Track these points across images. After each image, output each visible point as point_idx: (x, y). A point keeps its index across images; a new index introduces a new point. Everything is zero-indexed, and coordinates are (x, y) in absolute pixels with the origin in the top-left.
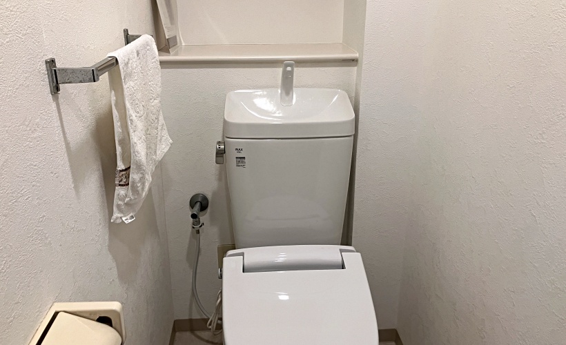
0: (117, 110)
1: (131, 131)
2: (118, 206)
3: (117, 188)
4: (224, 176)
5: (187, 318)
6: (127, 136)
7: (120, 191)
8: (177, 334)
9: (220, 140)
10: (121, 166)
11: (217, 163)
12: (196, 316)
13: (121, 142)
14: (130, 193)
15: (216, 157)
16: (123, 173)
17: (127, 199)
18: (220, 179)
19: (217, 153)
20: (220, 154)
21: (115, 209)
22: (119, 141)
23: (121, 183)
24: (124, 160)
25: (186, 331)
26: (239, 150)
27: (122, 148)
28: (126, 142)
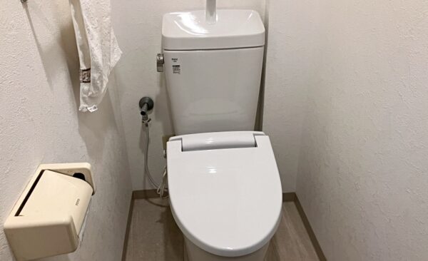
0: (77, 21)
1: (89, 39)
2: (84, 98)
3: (81, 84)
4: (164, 83)
5: (142, 189)
6: (86, 43)
7: (84, 87)
8: (136, 201)
9: (160, 52)
10: (83, 67)
11: (158, 71)
12: (148, 188)
13: (82, 48)
14: (92, 89)
15: (158, 66)
16: (85, 72)
17: (90, 93)
18: (161, 85)
19: (158, 63)
20: (160, 64)
21: (81, 100)
22: (80, 47)
23: (84, 80)
24: (85, 63)
25: (142, 198)
26: (175, 60)
27: (83, 53)
28: (86, 47)
